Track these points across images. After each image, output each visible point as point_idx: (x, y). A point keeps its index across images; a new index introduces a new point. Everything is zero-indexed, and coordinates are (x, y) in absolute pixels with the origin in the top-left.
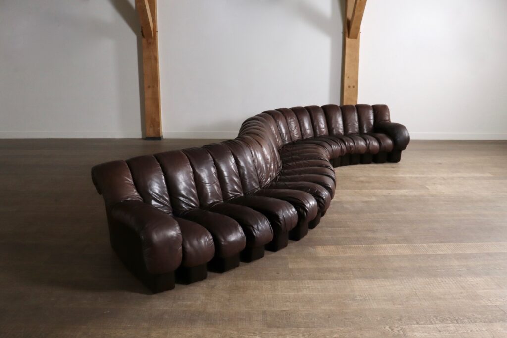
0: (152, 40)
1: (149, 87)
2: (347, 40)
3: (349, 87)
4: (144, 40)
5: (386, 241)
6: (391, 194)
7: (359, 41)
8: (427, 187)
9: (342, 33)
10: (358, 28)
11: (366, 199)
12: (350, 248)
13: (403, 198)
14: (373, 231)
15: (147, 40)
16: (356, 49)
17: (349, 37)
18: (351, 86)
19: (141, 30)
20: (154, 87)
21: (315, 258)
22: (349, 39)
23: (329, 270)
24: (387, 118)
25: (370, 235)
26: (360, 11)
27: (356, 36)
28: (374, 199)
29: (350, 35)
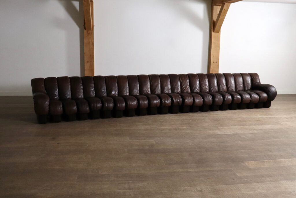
0: (91, 31)
1: (88, 62)
2: (213, 33)
3: (214, 62)
4: (85, 31)
5: (281, 157)
6: (263, 128)
7: (220, 34)
8: (280, 123)
9: (209, 29)
10: (221, 26)
11: (251, 132)
12: (265, 162)
13: (272, 131)
14: (271, 151)
15: (87, 31)
16: (218, 39)
17: (214, 32)
18: (215, 62)
19: (83, 25)
20: (91, 62)
21: (249, 169)
22: (214, 33)
23: (262, 176)
24: (258, 81)
25: (270, 153)
26: (223, 16)
27: (218, 31)
28: (255, 132)
29: (215, 30)
